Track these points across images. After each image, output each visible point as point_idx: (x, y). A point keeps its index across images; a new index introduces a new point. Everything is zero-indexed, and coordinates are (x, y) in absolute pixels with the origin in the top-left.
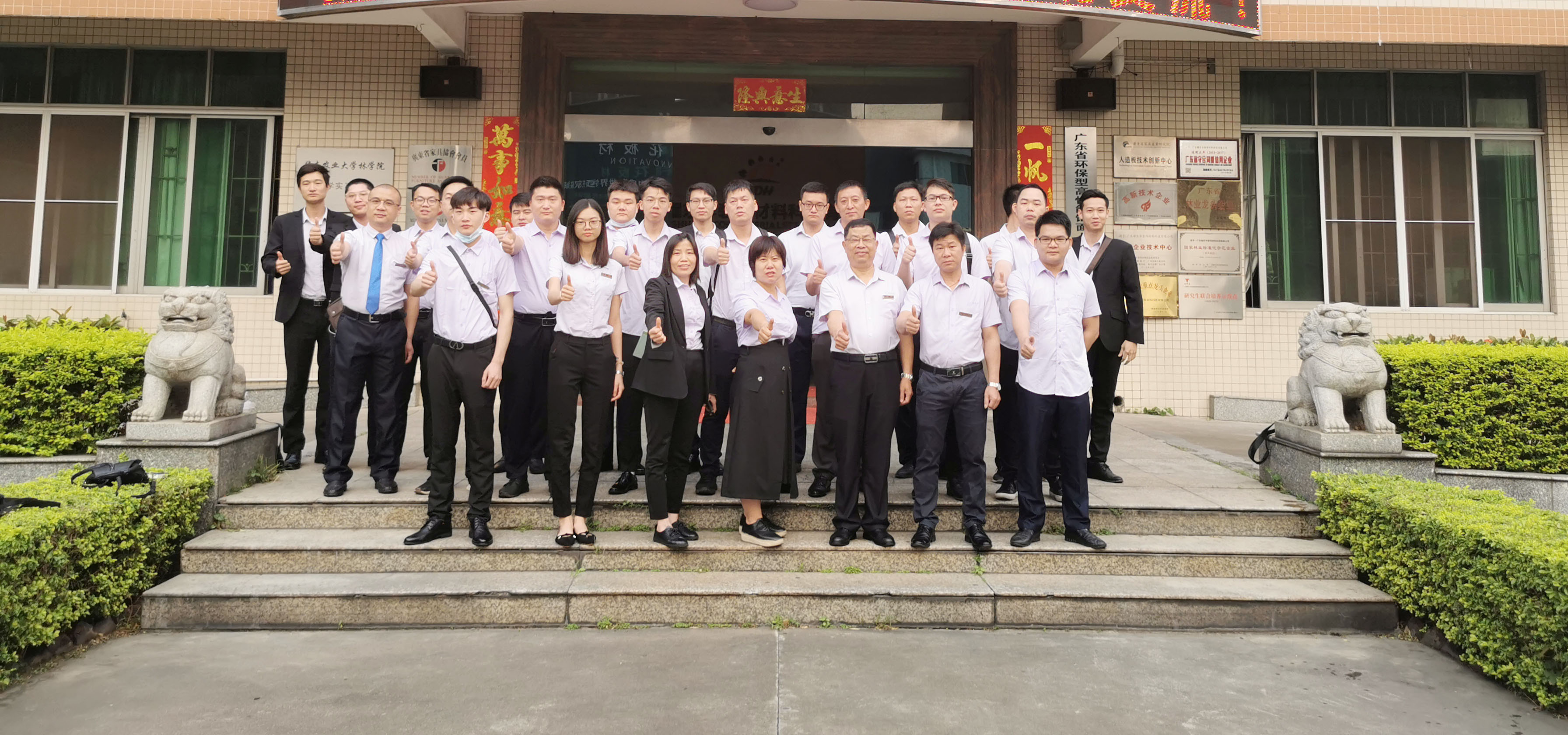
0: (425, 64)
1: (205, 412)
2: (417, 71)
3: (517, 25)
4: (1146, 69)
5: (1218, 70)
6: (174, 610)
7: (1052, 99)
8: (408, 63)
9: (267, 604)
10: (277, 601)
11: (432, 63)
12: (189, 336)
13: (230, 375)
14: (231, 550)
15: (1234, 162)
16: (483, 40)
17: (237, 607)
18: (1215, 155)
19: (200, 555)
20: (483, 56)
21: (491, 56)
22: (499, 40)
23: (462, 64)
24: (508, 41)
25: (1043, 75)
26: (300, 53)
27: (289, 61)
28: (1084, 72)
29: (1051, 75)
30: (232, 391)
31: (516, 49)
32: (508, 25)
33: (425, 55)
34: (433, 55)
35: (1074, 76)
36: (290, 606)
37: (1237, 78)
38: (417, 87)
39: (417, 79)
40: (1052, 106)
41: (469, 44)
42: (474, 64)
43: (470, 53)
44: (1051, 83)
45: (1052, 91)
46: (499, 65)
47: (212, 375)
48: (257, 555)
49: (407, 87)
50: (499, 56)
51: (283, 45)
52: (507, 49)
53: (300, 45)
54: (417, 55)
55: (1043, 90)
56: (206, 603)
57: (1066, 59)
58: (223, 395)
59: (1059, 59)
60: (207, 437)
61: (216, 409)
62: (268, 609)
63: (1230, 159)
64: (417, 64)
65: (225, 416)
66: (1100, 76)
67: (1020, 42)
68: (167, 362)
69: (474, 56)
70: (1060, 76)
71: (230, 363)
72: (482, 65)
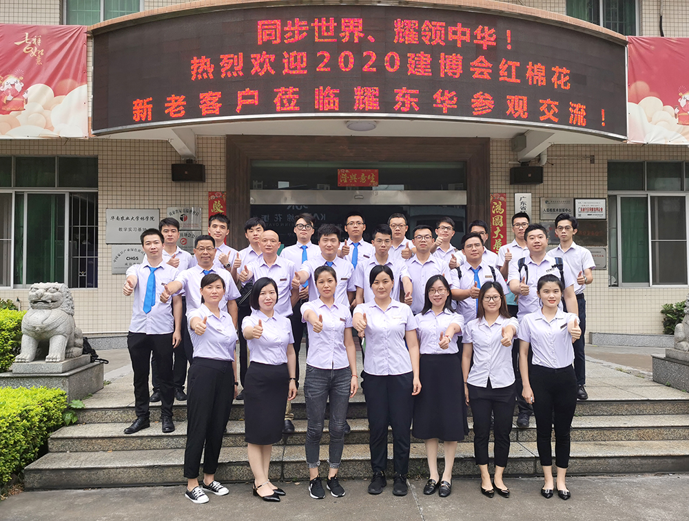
0: (174, 163)
1: (59, 356)
2: (170, 167)
3: (223, 141)
4: (558, 162)
5: (596, 161)
6: (44, 478)
7: (508, 178)
8: (165, 163)
9: (101, 473)
10: (107, 470)
11: (177, 163)
12: (47, 312)
13: (73, 335)
14: (78, 438)
15: (604, 210)
16: (205, 150)
17: (83, 474)
18: (594, 207)
19: (59, 441)
20: (205, 159)
21: (209, 159)
22: (214, 150)
23: (194, 163)
24: (218, 150)
25: (503, 166)
26: (105, 157)
27: (99, 162)
28: (525, 164)
29: (508, 166)
30: (75, 343)
31: (223, 155)
32: (218, 142)
33: (174, 159)
34: (178, 159)
35: (520, 166)
36: (115, 473)
37: (606, 166)
38: (170, 176)
39: (170, 172)
40: (508, 183)
41: (197, 152)
42: (200, 163)
43: (198, 157)
44: (508, 170)
45: (508, 174)
46: (214, 163)
47: (62, 334)
48: (94, 441)
49: (165, 176)
50: (214, 159)
51: (96, 153)
52: (218, 155)
53: (105, 153)
54: (169, 158)
55: (504, 174)
56: (64, 473)
57: (516, 157)
58: (70, 345)
59: (512, 157)
60: (61, 371)
61: (66, 353)
62: (102, 475)
63: (602, 209)
64: (169, 163)
65: (71, 357)
66: (533, 165)
67: (491, 148)
68: (35, 327)
69: (201, 159)
70: (512, 166)
71: (73, 327)
72: (205, 164)
